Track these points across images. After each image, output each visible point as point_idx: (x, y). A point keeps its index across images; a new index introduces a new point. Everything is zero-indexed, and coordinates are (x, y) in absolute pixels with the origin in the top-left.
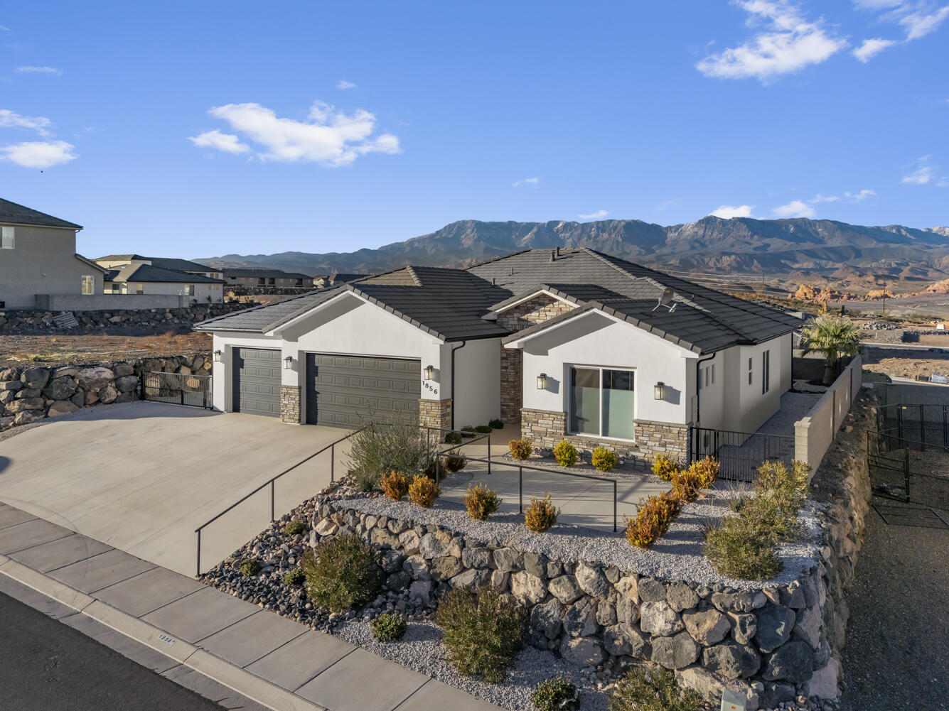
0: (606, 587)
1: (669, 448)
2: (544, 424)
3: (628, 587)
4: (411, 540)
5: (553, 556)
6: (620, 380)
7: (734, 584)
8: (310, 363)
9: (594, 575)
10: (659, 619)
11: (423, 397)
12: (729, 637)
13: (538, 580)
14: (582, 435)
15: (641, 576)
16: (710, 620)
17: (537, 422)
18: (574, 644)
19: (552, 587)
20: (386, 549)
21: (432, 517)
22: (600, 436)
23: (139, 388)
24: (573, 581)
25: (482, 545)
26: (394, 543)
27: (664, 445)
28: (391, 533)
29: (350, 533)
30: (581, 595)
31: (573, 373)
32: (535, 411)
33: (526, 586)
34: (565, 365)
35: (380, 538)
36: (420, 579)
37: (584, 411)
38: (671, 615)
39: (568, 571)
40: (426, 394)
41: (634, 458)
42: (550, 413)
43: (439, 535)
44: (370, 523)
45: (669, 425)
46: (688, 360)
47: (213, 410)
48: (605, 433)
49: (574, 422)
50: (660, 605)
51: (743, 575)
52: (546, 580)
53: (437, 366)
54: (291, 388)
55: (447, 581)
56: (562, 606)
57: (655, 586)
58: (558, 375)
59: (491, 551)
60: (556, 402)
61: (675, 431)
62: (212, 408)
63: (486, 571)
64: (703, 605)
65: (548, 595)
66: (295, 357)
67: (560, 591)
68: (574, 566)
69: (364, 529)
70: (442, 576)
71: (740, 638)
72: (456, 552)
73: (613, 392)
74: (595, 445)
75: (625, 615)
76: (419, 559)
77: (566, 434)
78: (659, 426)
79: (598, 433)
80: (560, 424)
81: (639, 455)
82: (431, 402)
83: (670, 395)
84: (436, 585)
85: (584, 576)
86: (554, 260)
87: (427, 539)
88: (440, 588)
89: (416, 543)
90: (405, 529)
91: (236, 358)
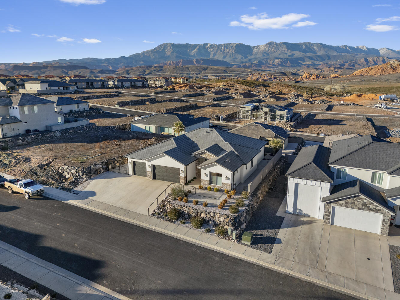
0: (215, 215)
2: (205, 182)
3: (218, 215)
4: (184, 209)
5: (207, 211)
6: (219, 175)
7: (232, 214)
8: (154, 167)
9: (213, 214)
10: (222, 219)
11: (180, 176)
12: (231, 221)
13: (205, 214)
14: (212, 184)
15: (220, 214)
16: (228, 219)
18: (210, 223)
19: (207, 215)
20: (180, 210)
21: (188, 204)
22: (216, 185)
23: (107, 168)
24: (210, 214)
25: (196, 209)
26: (182, 209)
27: (227, 187)
28: (181, 207)
29: (174, 208)
30: (211, 216)
31: (211, 174)
32: (203, 180)
33: (203, 215)
34: (209, 172)
35: (179, 208)
36: (186, 214)
37: (213, 180)
38: (223, 219)
39: (209, 213)
40: (181, 175)
43: (189, 208)
44: (177, 206)
45: (228, 184)
46: (231, 174)
47: (129, 175)
48: (217, 184)
49: (211, 182)
50: (222, 218)
51: (233, 213)
52: (206, 214)
53: (183, 170)
54: (150, 172)
55: (191, 215)
56: (209, 218)
57: (221, 215)
58: (208, 174)
59: (198, 210)
60: (208, 179)
62: (129, 174)
63: (197, 213)
64: (228, 217)
65: (207, 217)
66: (150, 165)
67: (208, 216)
68: (210, 212)
69: (176, 207)
71: (232, 221)
72: (192, 210)
73: (218, 177)
74: (215, 187)
75: (217, 219)
76: (186, 211)
77: (209, 184)
78: (226, 184)
80: (208, 183)
81: (223, 189)
82: (182, 177)
83: (228, 179)
84: (189, 215)
85: (212, 214)
86: (207, 133)
87: (187, 208)
88: (190, 216)
89: (185, 209)
90: (183, 207)
91: (134, 164)
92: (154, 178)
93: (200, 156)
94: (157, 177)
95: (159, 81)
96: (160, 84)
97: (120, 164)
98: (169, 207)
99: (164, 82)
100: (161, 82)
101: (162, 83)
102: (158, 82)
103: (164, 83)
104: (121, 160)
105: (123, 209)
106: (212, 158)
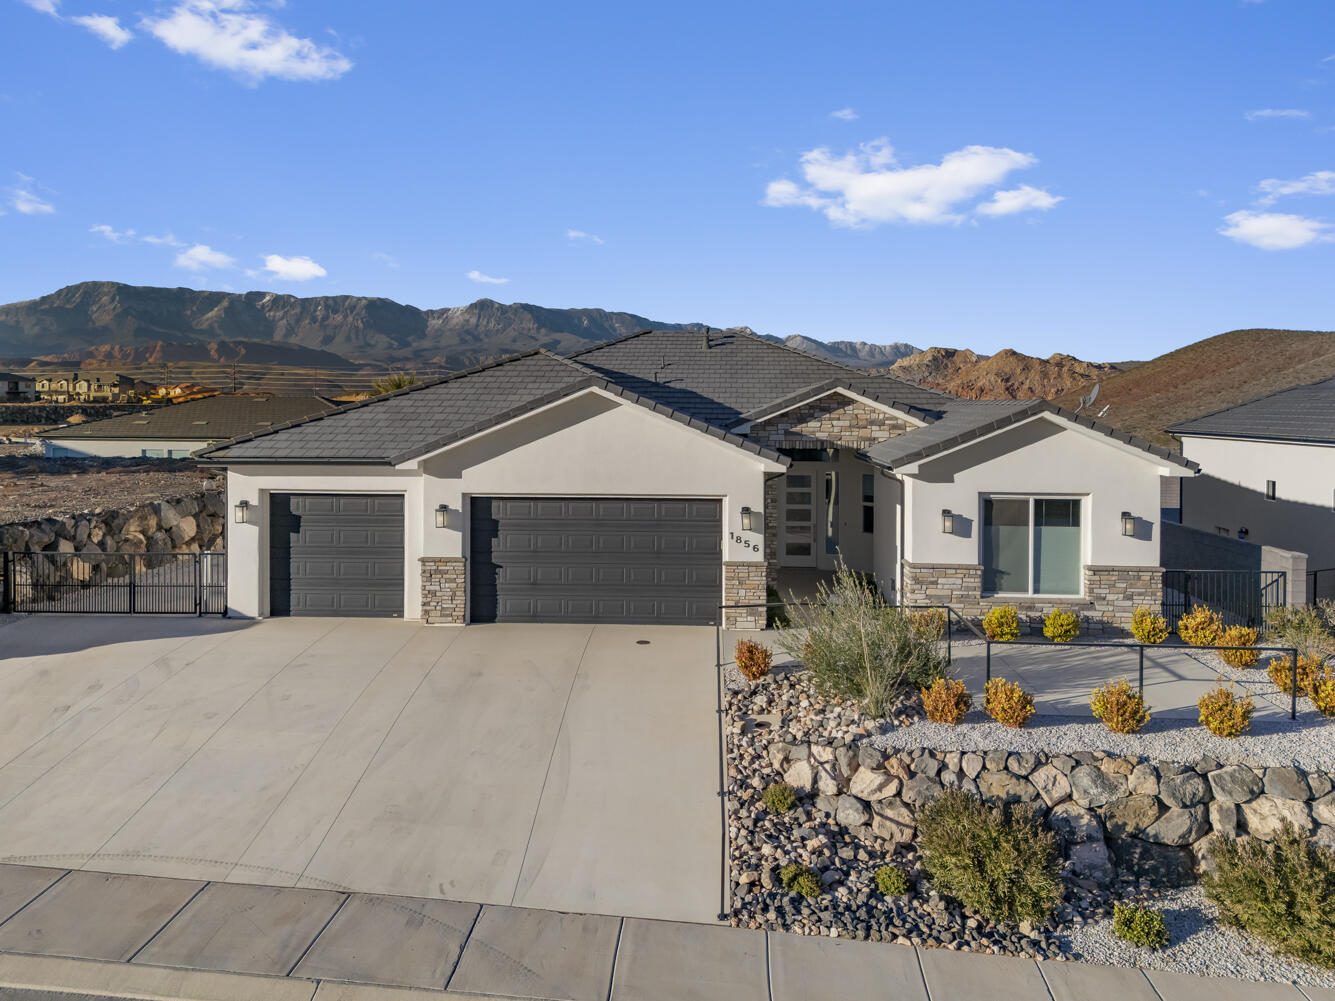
1: (1137, 600)
2: (946, 586)
4: (1050, 782)
5: (1310, 767)
6: (1061, 512)
8: (481, 518)
11: (726, 557)
13: (1296, 804)
14: (1005, 593)
17: (935, 583)
19: (1321, 811)
20: (1012, 802)
22: (1030, 594)
25: (1187, 770)
26: (1024, 791)
27: (1130, 598)
28: (1018, 777)
29: (937, 792)
31: (987, 504)
32: (933, 567)
33: (1276, 817)
34: (981, 495)
35: (997, 785)
36: (1090, 838)
37: (1002, 563)
40: (729, 551)
41: (1087, 619)
42: (957, 568)
43: (1110, 766)
44: (971, 767)
45: (1140, 570)
47: (229, 618)
48: (1036, 591)
49: (991, 580)
52: (1310, 803)
53: (758, 507)
54: (447, 561)
55: (1138, 835)
58: (972, 512)
59: (1204, 777)
60: (967, 551)
61: (1146, 577)
62: (225, 613)
63: (1200, 809)
65: (1316, 824)
66: (457, 506)
69: (961, 774)
70: (1129, 829)
72: (1150, 786)
73: (1045, 529)
76: (1073, 809)
77: (982, 597)
78: (1124, 572)
79: (1027, 591)
80: (976, 582)
82: (749, 565)
83: (1138, 528)
84: (1109, 840)
86: (710, 347)
87: (1083, 775)
88: (1128, 848)
89: (1063, 787)
90: (1038, 764)
91: (281, 515)
92: (482, 610)
93: (787, 433)
94: (503, 604)
95: (88, 381)
96: (93, 394)
97: (96, 568)
98: (880, 788)
99: (115, 386)
100: (100, 386)
101: (106, 388)
102: (85, 384)
103: (116, 390)
104: (102, 544)
105: (372, 899)
106: (881, 434)
